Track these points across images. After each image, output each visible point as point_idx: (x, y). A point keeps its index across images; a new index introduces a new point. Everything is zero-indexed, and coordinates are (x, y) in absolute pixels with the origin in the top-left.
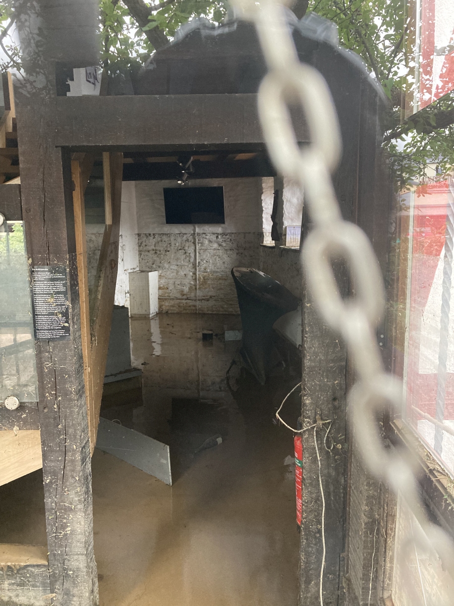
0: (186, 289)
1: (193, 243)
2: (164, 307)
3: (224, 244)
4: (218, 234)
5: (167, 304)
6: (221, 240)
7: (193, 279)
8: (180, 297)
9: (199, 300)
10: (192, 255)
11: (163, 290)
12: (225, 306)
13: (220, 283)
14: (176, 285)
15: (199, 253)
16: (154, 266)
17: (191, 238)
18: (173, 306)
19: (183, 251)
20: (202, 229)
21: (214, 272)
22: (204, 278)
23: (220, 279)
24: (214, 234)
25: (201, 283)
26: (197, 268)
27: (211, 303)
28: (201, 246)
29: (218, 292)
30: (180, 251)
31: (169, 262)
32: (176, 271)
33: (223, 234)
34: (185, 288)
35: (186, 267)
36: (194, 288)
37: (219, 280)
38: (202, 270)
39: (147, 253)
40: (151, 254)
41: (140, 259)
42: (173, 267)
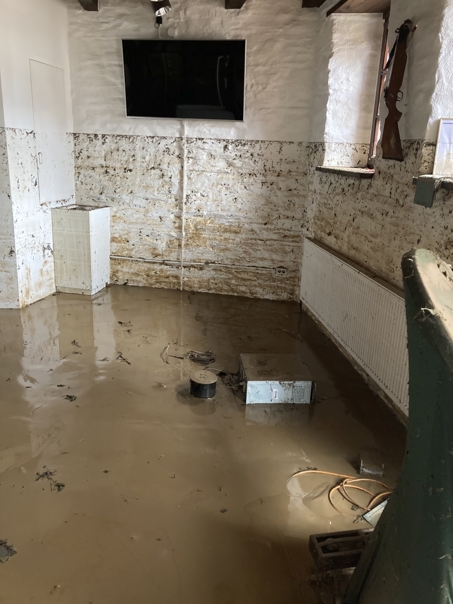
0: (162, 246)
1: (179, 157)
2: (119, 274)
3: (238, 163)
4: (228, 141)
5: (126, 270)
6: (233, 154)
7: (176, 228)
8: (150, 258)
9: (185, 267)
10: (176, 181)
11: (118, 244)
12: (233, 282)
13: (225, 239)
14: (144, 236)
15: (189, 178)
16: (103, 197)
17: (174, 147)
18: (137, 275)
19: (157, 172)
20: (197, 129)
21: (215, 216)
22: (195, 226)
23: (226, 231)
24: (219, 140)
25: (190, 236)
26: (184, 207)
27: (207, 274)
28: (193, 164)
29: (222, 254)
30: (153, 171)
31: (131, 192)
32: (143, 210)
33: (238, 143)
34: (159, 242)
35: (162, 203)
36: (177, 244)
37: (224, 232)
38: (193, 211)
39: (90, 172)
40: (98, 175)
41: (78, 182)
42: (138, 202)
